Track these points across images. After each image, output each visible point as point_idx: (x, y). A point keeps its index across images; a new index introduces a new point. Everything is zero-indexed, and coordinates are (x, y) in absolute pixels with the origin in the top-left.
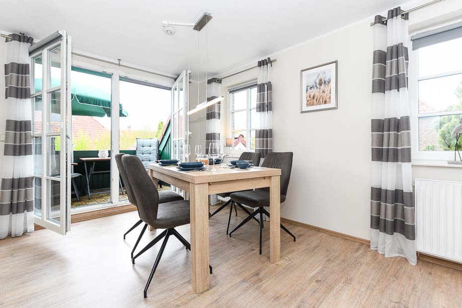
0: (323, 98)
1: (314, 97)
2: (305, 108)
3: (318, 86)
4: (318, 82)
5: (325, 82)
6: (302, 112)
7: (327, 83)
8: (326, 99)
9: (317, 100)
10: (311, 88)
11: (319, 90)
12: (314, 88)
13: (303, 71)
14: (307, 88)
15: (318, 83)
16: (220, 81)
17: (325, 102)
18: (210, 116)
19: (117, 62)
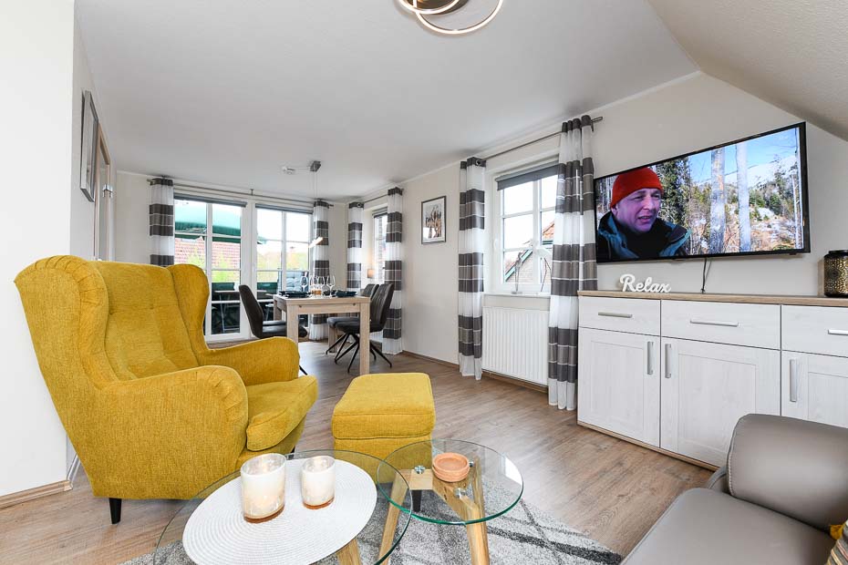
3: (433, 219)
6: (423, 244)
11: (434, 223)
13: (424, 203)
14: (426, 220)
17: (438, 235)
18: (351, 244)
19: (250, 192)
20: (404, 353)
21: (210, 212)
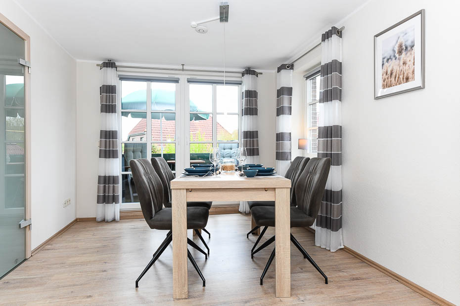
0: (404, 74)
1: (391, 74)
2: (381, 92)
3: (397, 55)
4: (396, 49)
5: (406, 48)
6: (377, 98)
7: (409, 48)
8: (407, 74)
9: (395, 78)
10: (388, 60)
11: (398, 61)
12: (392, 59)
13: (377, 36)
14: (383, 61)
15: (397, 52)
16: (291, 67)
17: (407, 79)
18: (280, 111)
19: (181, 67)
20: (345, 250)
21: (149, 91)
